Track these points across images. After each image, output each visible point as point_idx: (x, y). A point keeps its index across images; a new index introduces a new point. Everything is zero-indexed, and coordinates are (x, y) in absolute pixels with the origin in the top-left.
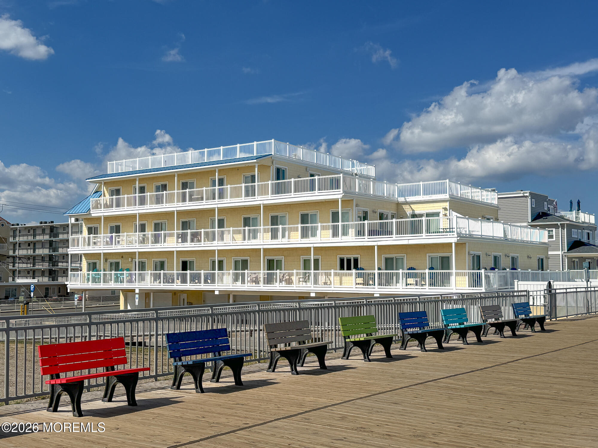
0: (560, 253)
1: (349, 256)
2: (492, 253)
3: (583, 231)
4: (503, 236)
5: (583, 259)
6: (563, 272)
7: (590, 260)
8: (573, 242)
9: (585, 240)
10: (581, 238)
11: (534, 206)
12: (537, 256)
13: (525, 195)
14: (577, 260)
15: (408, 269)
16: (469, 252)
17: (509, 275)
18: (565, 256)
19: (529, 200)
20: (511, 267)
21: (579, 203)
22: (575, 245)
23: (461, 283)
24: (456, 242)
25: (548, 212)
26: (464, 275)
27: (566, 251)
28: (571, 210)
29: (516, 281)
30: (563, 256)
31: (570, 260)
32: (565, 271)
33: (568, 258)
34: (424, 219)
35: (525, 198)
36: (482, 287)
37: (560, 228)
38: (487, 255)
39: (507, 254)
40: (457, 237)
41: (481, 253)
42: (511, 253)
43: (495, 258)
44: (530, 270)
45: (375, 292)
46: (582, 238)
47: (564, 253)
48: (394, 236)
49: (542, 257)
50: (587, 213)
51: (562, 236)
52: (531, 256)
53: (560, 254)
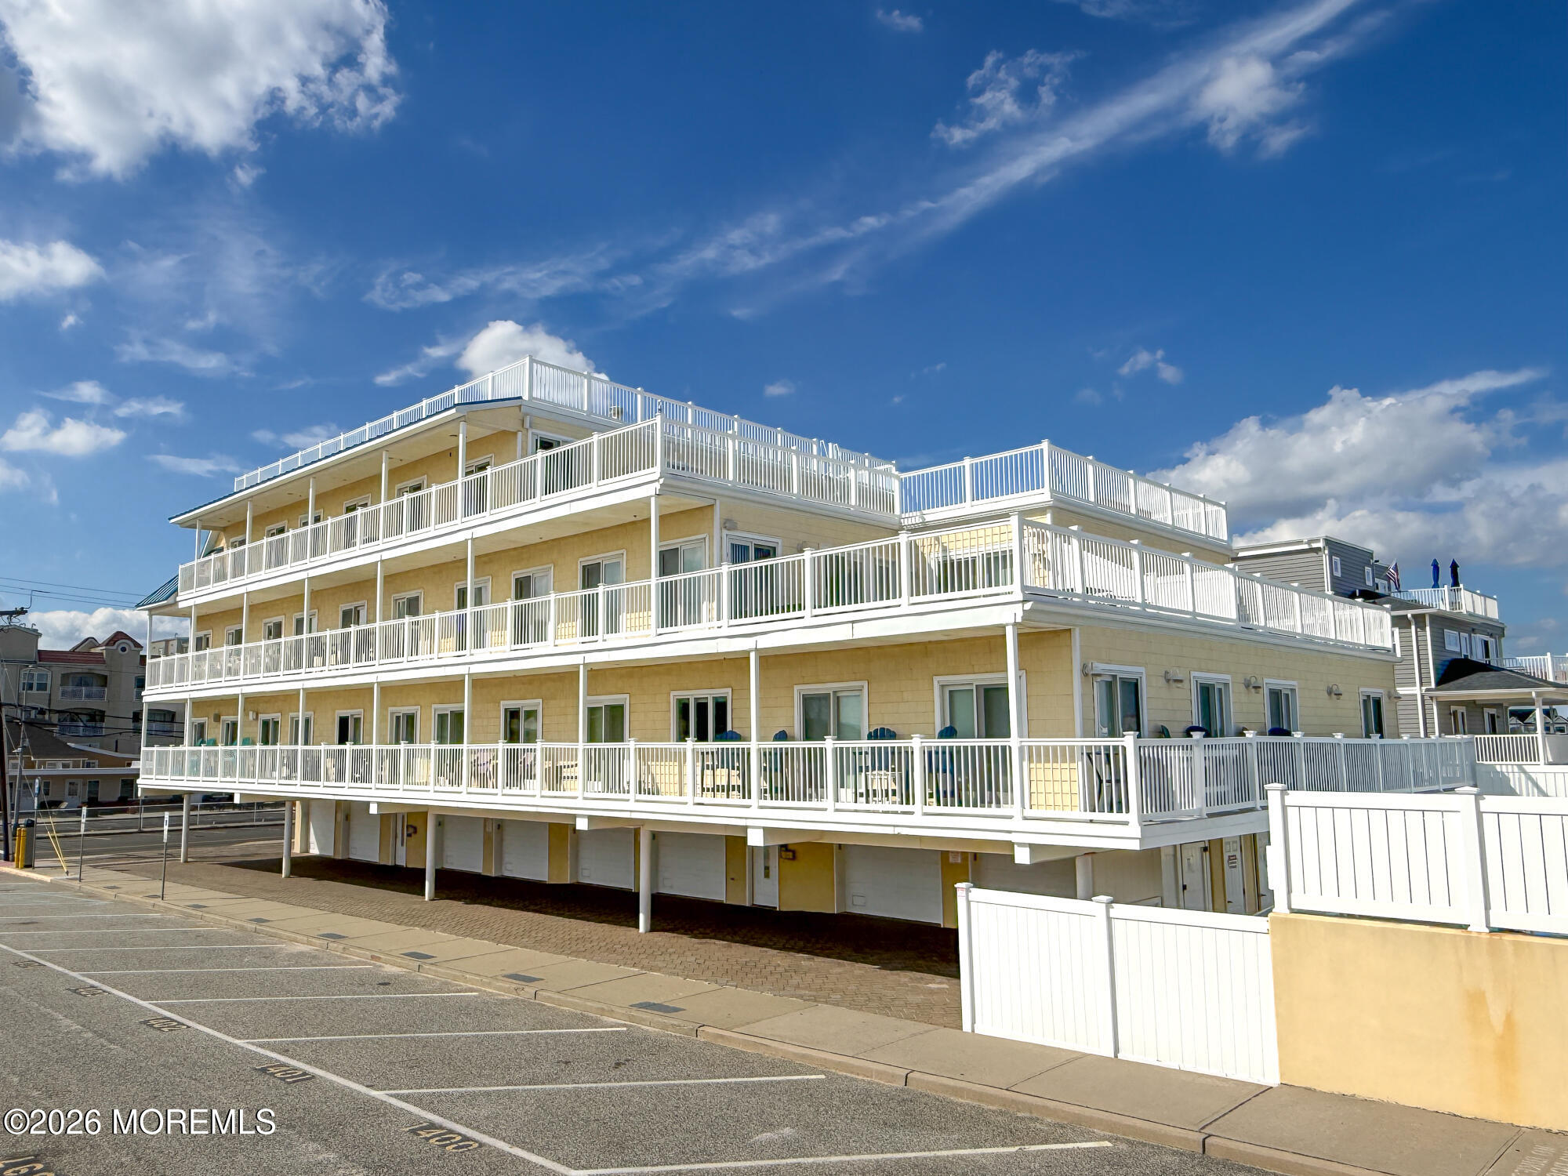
0: (1416, 690)
1: (701, 693)
2: (1194, 674)
3: (1472, 635)
4: (1234, 616)
5: (1474, 706)
6: (1427, 740)
7: (1493, 711)
8: (1447, 663)
9: (1478, 656)
10: (1469, 654)
11: (1338, 574)
12: (1361, 690)
13: (1314, 545)
14: (1461, 709)
15: (870, 737)
16: (1084, 666)
17: (1252, 754)
18: (1431, 698)
19: (1325, 559)
20: (1269, 727)
21: (1454, 567)
22: (1453, 670)
23: (1057, 788)
24: (1019, 620)
25: (1377, 591)
26: (1065, 755)
27: (1433, 686)
28: (1436, 585)
29: (1274, 791)
30: (1426, 698)
31: (1444, 706)
32: (1433, 737)
33: (1439, 704)
34: (903, 538)
35: (1315, 555)
36: (1128, 811)
37: (1413, 627)
38: (1168, 681)
39: (1253, 680)
40: (1024, 601)
41: (1142, 669)
42: (1269, 677)
43: (1206, 691)
44: (1339, 736)
45: (749, 823)
46: (1471, 653)
47: (1427, 690)
48: (807, 612)
49: (1375, 691)
50: (1478, 592)
51: (1420, 648)
52: (1341, 689)
53: (1416, 695)
